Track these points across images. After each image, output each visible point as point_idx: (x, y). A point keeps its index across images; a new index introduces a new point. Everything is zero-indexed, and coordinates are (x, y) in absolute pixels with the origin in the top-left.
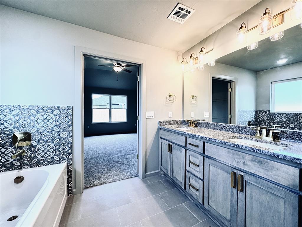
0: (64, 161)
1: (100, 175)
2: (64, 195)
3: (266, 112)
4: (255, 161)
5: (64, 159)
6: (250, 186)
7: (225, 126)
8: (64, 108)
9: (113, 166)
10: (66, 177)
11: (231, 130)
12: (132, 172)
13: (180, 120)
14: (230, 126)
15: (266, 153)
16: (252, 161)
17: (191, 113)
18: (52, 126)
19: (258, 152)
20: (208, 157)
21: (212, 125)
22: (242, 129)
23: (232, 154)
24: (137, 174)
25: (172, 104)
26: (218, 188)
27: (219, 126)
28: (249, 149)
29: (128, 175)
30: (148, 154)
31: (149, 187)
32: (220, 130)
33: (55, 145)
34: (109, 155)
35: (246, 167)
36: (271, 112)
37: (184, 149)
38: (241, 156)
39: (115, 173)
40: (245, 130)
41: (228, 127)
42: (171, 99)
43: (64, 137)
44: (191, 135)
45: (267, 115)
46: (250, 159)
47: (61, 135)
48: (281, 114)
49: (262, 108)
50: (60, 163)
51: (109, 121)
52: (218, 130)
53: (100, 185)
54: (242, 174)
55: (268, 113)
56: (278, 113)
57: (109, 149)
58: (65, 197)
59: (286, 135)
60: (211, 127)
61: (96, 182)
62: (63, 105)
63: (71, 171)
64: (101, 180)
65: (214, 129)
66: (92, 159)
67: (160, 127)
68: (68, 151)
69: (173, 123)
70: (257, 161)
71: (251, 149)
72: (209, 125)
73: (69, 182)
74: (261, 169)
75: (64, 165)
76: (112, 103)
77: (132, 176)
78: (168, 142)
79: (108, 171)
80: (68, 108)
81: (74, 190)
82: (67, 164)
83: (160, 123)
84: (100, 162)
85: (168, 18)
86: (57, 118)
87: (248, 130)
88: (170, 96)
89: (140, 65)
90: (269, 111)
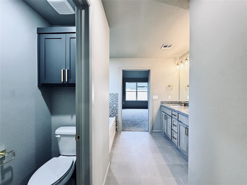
0: (115, 117)
1: (129, 127)
2: (114, 131)
5: (114, 116)
8: (115, 94)
9: (136, 125)
10: (115, 124)
12: (145, 129)
13: (177, 101)
17: (187, 97)
18: (111, 102)
20: (180, 121)
24: (148, 130)
25: (170, 91)
29: (143, 130)
30: (154, 120)
31: (153, 136)
33: (112, 109)
34: (134, 120)
37: (171, 118)
39: (136, 128)
42: (170, 88)
43: (115, 106)
47: (114, 105)
50: (113, 117)
51: (136, 100)
53: (129, 131)
57: (135, 117)
58: (115, 132)
61: (127, 130)
62: (115, 93)
63: (117, 121)
64: (130, 130)
66: (125, 120)
67: (162, 104)
68: (116, 112)
69: (172, 103)
73: (116, 126)
75: (114, 118)
76: (138, 86)
77: (145, 131)
78: (165, 114)
79: (133, 126)
80: (116, 94)
81: (118, 130)
82: (116, 118)
83: (162, 102)
84: (129, 122)
85: (161, 49)
86: (113, 98)
88: (169, 86)
89: (150, 70)
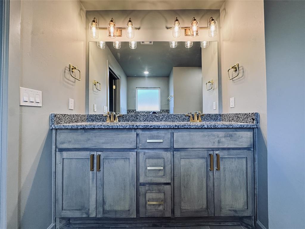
3: (133, 111)
4: (228, 136)
6: (223, 161)
7: (157, 116)
11: (164, 119)
14: (163, 115)
15: (236, 126)
16: (225, 137)
19: (231, 127)
20: (179, 150)
21: (142, 117)
22: (174, 117)
23: (207, 137)
26: (192, 181)
27: (151, 117)
28: (224, 126)
32: (153, 121)
35: (220, 144)
36: (136, 111)
37: (135, 153)
38: (216, 136)
40: (177, 117)
41: (161, 117)
44: (151, 126)
45: (134, 113)
46: (223, 136)
48: (143, 112)
49: (131, 108)
52: (149, 121)
54: (217, 152)
55: (135, 112)
56: (141, 112)
59: (203, 117)
60: (141, 119)
65: (145, 121)
69: (76, 119)
70: (229, 135)
71: (226, 126)
72: (138, 117)
74: (232, 141)
83: (55, 118)
87: (179, 117)
90: (135, 110)
